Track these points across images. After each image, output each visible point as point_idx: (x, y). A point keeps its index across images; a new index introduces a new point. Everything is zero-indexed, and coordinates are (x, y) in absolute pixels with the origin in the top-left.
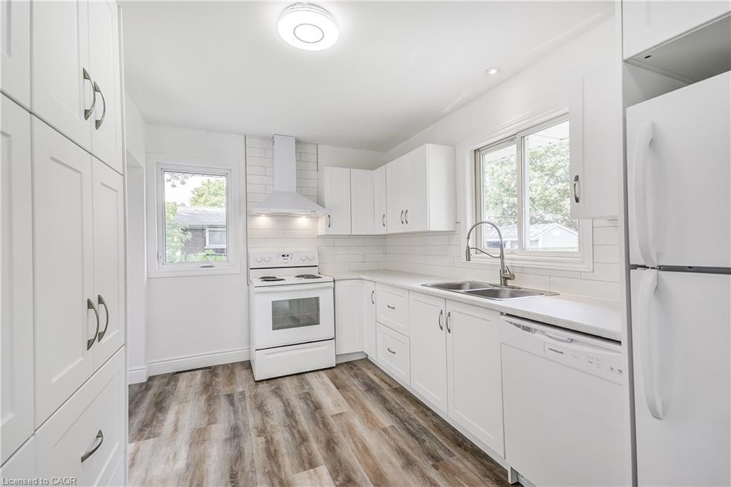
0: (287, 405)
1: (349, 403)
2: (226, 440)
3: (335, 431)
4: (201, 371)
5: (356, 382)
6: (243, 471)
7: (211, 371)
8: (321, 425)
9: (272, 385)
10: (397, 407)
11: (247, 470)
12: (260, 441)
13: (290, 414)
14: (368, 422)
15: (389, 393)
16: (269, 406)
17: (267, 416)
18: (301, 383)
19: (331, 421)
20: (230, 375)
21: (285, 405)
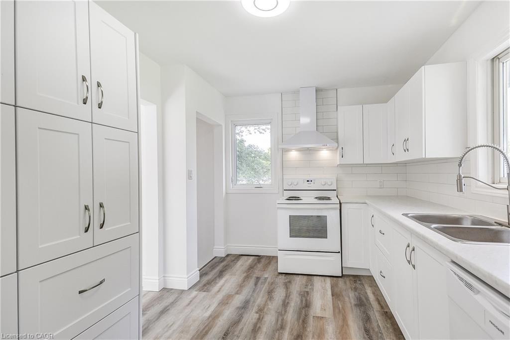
0: (288, 296)
1: (334, 311)
2: (238, 308)
3: (308, 330)
4: (254, 257)
5: (352, 294)
6: (233, 333)
7: (259, 258)
8: (301, 321)
9: (287, 278)
10: (376, 330)
11: (236, 333)
12: (254, 317)
13: (285, 304)
14: (340, 333)
15: (377, 314)
16: (276, 293)
17: (270, 300)
18: (308, 282)
19: (311, 321)
20: (267, 264)
21: (286, 296)
